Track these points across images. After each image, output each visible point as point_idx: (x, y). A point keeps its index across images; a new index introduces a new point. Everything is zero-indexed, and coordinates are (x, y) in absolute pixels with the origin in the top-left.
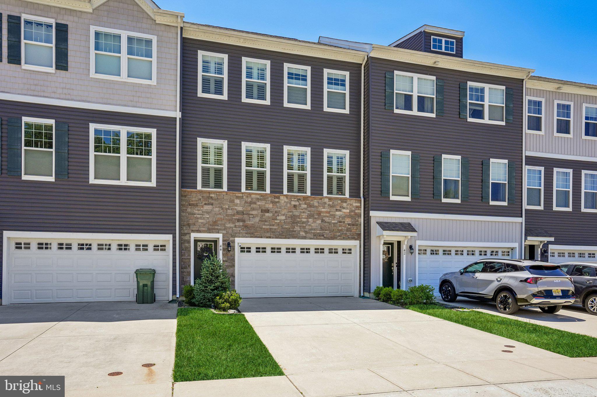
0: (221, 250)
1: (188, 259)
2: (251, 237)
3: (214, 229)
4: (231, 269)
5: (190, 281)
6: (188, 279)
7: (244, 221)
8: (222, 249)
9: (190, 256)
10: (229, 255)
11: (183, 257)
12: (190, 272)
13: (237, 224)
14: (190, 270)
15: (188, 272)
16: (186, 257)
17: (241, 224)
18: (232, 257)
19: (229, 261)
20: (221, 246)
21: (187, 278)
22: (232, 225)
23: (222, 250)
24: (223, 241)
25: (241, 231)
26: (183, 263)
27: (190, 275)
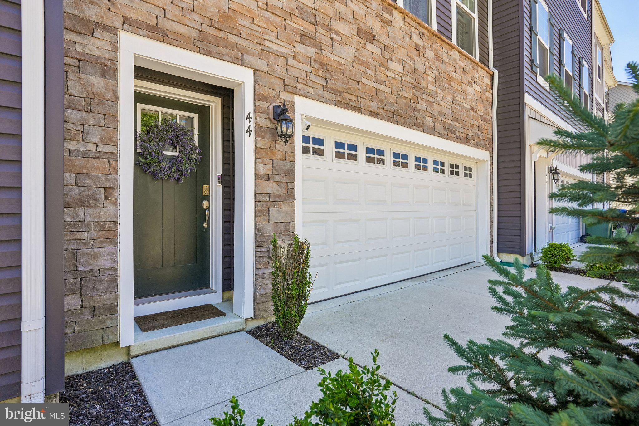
0: (249, 131)
1: (99, 156)
2: (337, 103)
3: (228, 45)
4: (285, 207)
5: (115, 269)
6: (104, 262)
7: (318, 46)
8: (252, 128)
9: (116, 145)
10: (279, 155)
11: (71, 145)
12: (115, 223)
13: (300, 48)
14: (116, 216)
15: (101, 225)
16: (92, 147)
17: (310, 52)
18: (288, 165)
19: (278, 178)
20: (249, 118)
21: (95, 257)
22: (286, 50)
23: (253, 133)
24: (258, 97)
25: (312, 77)
26: (69, 178)
27: (113, 241)
